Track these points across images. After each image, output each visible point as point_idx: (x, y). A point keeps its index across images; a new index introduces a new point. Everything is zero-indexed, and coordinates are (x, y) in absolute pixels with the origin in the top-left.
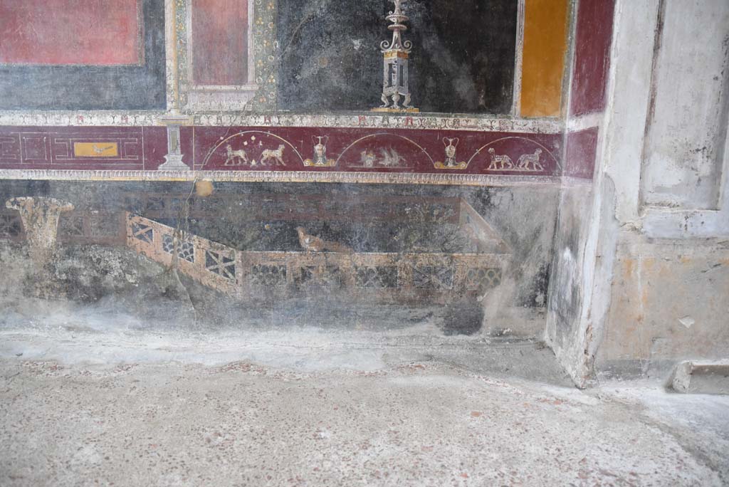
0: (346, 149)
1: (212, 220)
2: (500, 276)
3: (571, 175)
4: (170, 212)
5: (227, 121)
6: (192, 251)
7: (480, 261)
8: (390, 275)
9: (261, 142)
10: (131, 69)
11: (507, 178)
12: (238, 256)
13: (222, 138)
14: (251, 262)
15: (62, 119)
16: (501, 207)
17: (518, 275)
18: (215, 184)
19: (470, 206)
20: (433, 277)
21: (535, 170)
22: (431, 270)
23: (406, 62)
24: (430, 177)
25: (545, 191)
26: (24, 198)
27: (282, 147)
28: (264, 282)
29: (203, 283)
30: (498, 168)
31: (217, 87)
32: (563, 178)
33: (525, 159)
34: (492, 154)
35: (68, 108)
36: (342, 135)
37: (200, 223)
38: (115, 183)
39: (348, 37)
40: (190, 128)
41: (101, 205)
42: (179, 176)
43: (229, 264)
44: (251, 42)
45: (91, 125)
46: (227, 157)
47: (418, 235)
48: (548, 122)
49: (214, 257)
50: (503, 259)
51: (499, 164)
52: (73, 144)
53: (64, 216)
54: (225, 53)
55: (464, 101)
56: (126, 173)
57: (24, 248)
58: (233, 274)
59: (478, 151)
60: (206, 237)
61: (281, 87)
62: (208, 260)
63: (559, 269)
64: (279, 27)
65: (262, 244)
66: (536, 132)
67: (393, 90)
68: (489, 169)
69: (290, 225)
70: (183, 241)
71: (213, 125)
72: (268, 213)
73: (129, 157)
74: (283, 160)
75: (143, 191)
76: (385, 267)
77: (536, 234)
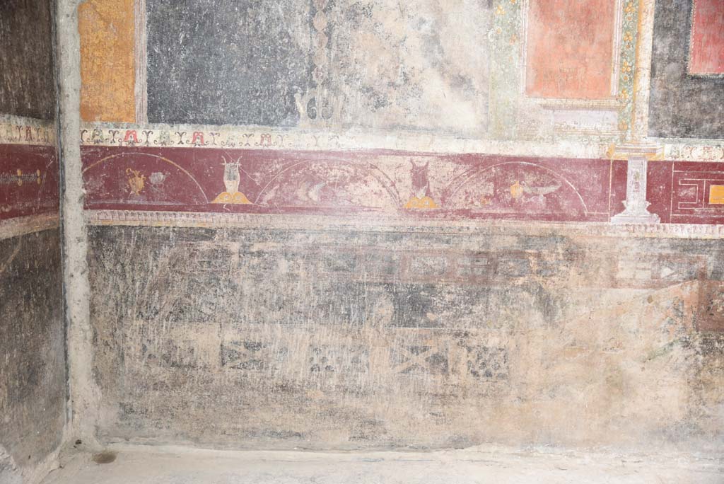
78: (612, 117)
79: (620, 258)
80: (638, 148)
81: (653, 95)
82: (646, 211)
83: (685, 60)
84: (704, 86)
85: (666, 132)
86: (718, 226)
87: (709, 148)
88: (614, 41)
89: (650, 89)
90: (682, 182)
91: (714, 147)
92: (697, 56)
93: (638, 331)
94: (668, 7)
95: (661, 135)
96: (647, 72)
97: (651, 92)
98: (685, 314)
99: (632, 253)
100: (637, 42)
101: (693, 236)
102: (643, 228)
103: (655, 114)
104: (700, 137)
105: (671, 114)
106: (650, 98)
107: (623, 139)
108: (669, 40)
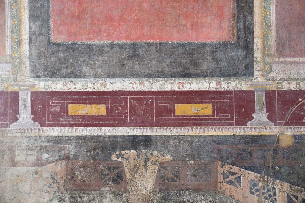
1: (292, 167)
4: (256, 161)
6: (275, 194)
10: (225, 45)
13: (300, 100)
15: (166, 85)
18: (295, 137)
26: (128, 152)
31: (296, 59)
35: (171, 76)
37: (282, 170)
38: (209, 138)
40: (274, 92)
41: (196, 156)
42: (265, 130)
45: (190, 90)
49: (294, 199)
52: (174, 106)
53: (162, 166)
54: (303, 32)
56: (219, 129)
57: (124, 195)
60: (287, 182)
62: (289, 202)
70: (268, 186)
71: (293, 89)
73: (223, 116)
75: (233, 143)
78: (8, 67)
79: (17, 149)
80: (25, 84)
81: (32, 54)
82: (31, 120)
83: (49, 34)
84: (61, 49)
85: (41, 75)
86: (75, 128)
87: (66, 83)
88: (6, 24)
89: (29, 51)
90: (52, 103)
91: (69, 83)
92: (55, 32)
93: (30, 192)
94: (36, 5)
95: (38, 77)
96: (27, 42)
97: (30, 52)
98: (59, 181)
99: (24, 146)
100: (20, 25)
101: (60, 134)
102: (30, 131)
103: (33, 65)
104: (61, 77)
105: (43, 64)
106: (30, 56)
107: (15, 80)
108: (39, 23)
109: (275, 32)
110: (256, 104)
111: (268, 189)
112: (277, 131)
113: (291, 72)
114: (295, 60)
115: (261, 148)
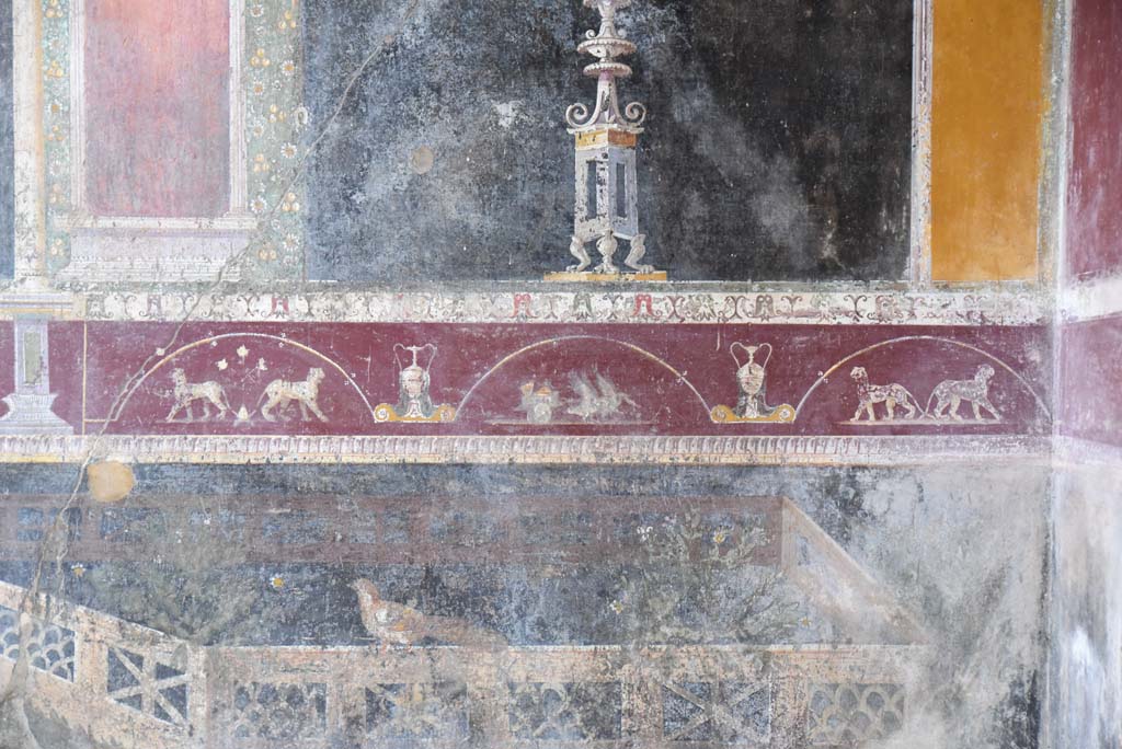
0: (481, 378)
1: (128, 564)
2: (900, 705)
3: (1076, 434)
4: (13, 545)
5: (174, 310)
6: (69, 650)
7: (844, 665)
8: (602, 704)
9: (262, 361)
11: (903, 442)
12: (197, 658)
13: (160, 352)
14: (232, 676)
16: (892, 520)
17: (951, 703)
18: (139, 469)
19: (808, 518)
20: (718, 711)
21: (979, 420)
22: (711, 692)
23: (630, 155)
24: (700, 446)
25: (1009, 475)
27: (316, 374)
28: (265, 730)
29: (97, 737)
30: (878, 418)
31: (150, 223)
32: (1056, 439)
33: (949, 393)
34: (861, 381)
36: (470, 340)
37: (97, 574)
39: (483, 95)
40: (77, 325)
42: (43, 449)
43: (171, 682)
44: (235, 110)
46: (173, 401)
47: (674, 599)
48: (1006, 295)
49: (129, 665)
50: (907, 659)
51: (880, 409)
54: (172, 137)
55: (781, 249)
58: (182, 710)
59: (823, 377)
60: (110, 611)
61: (315, 223)
62: (113, 673)
63: (1064, 688)
64: (309, 72)
65: (262, 626)
66: (976, 322)
67: (600, 227)
68: (854, 421)
69: (336, 574)
70: (47, 623)
71: (138, 318)
72: (280, 544)
74: (321, 407)
76: (588, 684)
77: (993, 589)
109: (83, 134)
110: (17, 364)
111: (47, 635)
112: (82, 451)
113: (131, 264)
114: (146, 226)
115: (29, 505)
